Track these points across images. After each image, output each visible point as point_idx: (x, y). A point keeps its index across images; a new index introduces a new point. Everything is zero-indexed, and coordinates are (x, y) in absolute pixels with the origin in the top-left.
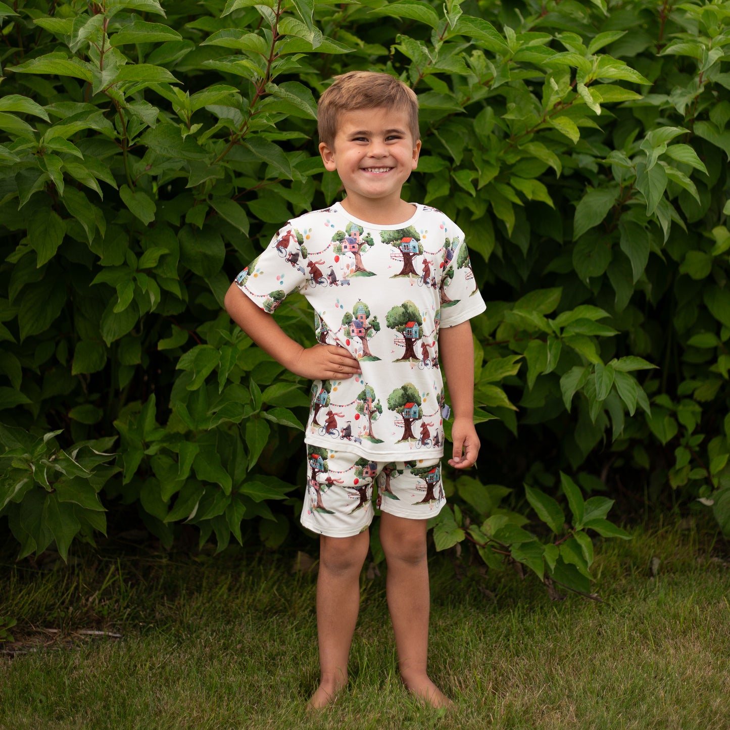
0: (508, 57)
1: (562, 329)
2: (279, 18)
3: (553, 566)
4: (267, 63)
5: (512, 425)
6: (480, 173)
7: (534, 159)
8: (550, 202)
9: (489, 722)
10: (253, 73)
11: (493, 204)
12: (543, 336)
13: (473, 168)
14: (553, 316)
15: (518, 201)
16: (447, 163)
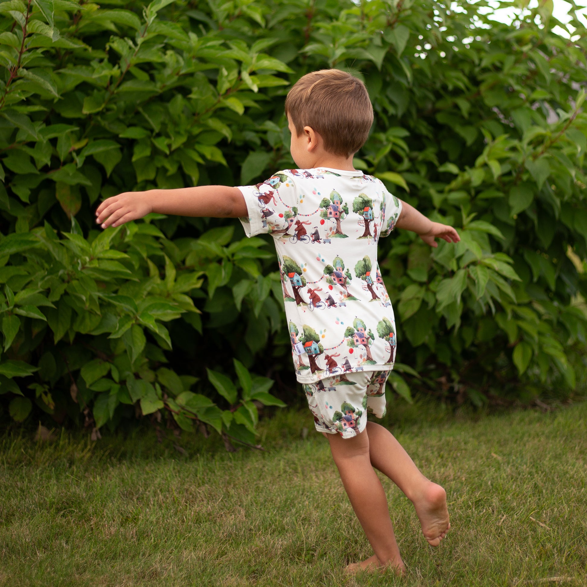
0: (192, 54)
1: (233, 255)
2: (28, 21)
3: (228, 425)
4: (19, 55)
5: (198, 326)
6: (173, 138)
7: (212, 131)
8: (224, 162)
9: (183, 521)
10: (8, 62)
11: (183, 164)
12: (219, 261)
13: (168, 136)
14: (227, 246)
15: (200, 161)
16: (149, 133)
